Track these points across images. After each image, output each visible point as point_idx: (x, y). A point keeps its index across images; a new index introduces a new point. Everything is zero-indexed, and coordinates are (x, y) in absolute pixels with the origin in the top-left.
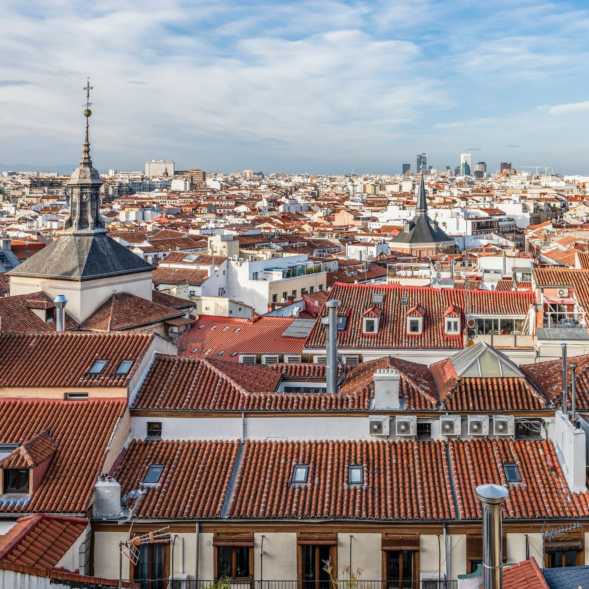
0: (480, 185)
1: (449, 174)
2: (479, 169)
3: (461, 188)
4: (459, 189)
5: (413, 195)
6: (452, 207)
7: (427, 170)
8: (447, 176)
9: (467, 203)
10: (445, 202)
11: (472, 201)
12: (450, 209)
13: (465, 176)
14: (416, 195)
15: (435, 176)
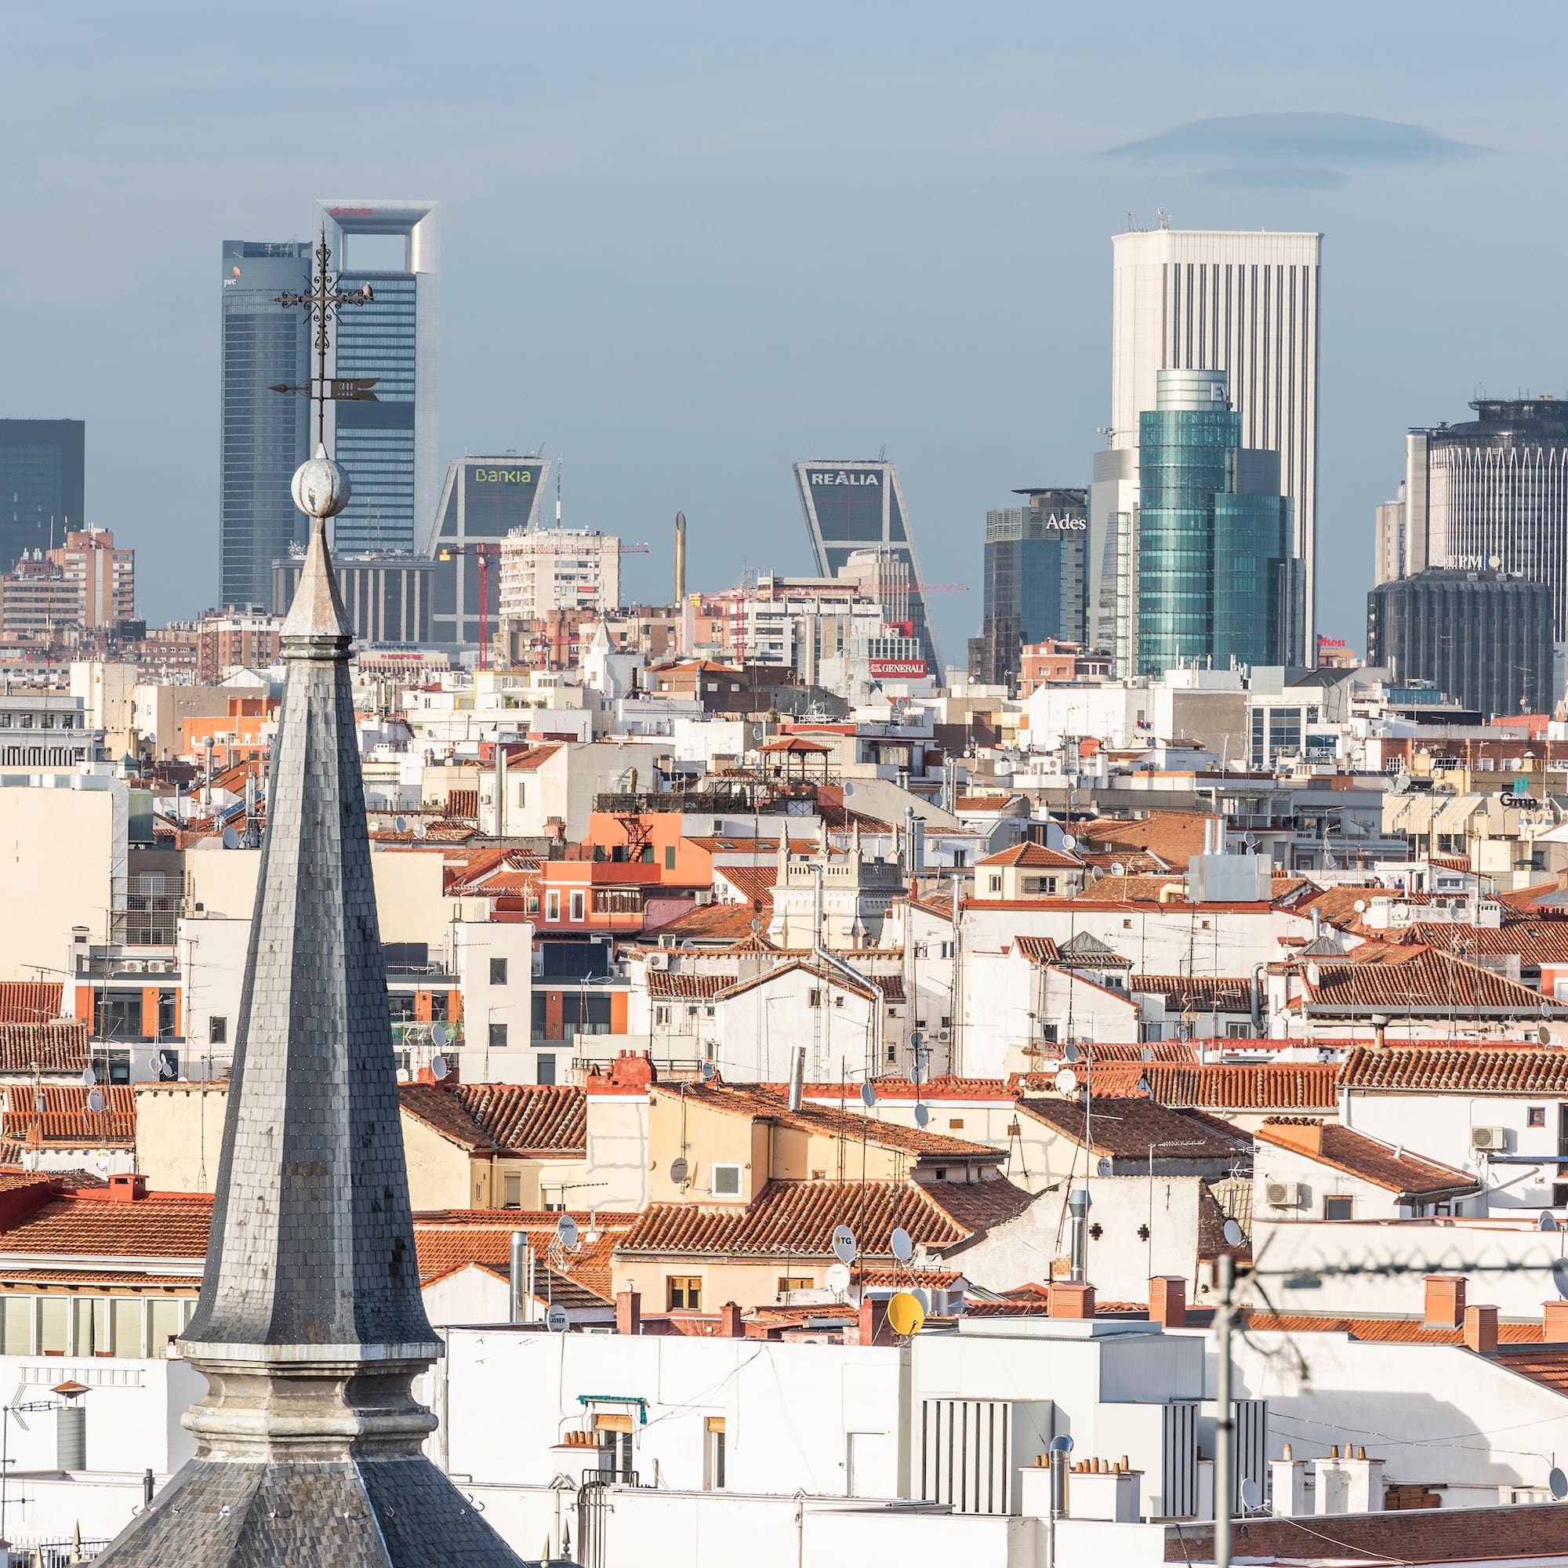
0: (1490, 857)
1: (871, 626)
2: (1464, 535)
3: (1102, 926)
4: (1057, 927)
5: (142, 1056)
6: (911, 1304)
7: (428, 537)
8: (832, 674)
9: (1213, 1219)
10: (771, 1189)
11: (1327, 1180)
12: (884, 1332)
13: (1180, 677)
14: (195, 1047)
15: (594, 662)
